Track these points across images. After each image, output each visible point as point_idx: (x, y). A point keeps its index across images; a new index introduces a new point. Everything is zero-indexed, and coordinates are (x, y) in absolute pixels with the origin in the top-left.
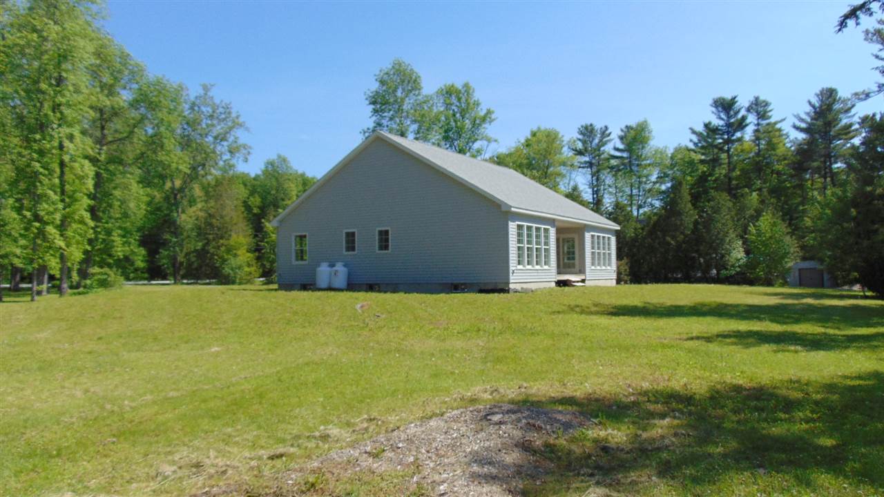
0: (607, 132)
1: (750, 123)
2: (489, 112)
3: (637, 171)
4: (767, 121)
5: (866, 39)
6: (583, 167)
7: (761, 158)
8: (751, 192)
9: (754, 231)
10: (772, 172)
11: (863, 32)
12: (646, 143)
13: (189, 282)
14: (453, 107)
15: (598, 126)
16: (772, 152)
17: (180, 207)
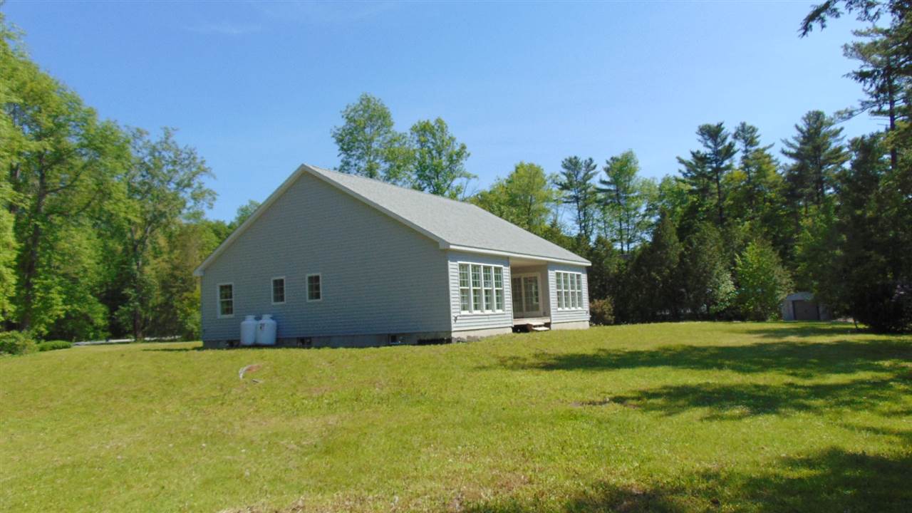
0: (592, 165)
1: (738, 150)
2: (463, 147)
3: (626, 204)
4: (756, 147)
5: (845, 55)
6: (570, 202)
7: (751, 186)
8: (743, 222)
9: (741, 263)
10: (765, 200)
11: (842, 47)
12: (633, 174)
13: (152, 339)
14: (429, 144)
15: (583, 158)
16: (764, 179)
17: (140, 259)
